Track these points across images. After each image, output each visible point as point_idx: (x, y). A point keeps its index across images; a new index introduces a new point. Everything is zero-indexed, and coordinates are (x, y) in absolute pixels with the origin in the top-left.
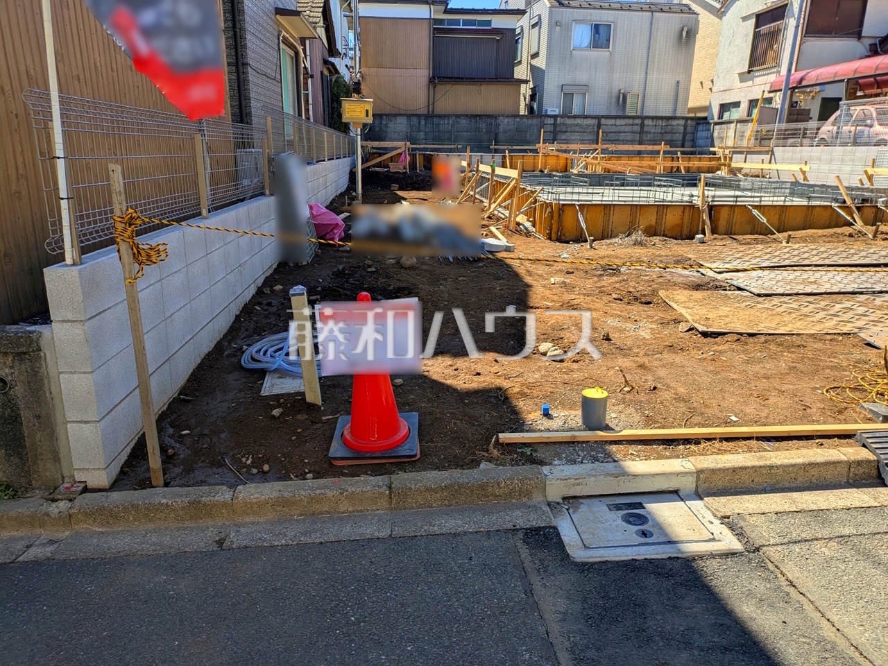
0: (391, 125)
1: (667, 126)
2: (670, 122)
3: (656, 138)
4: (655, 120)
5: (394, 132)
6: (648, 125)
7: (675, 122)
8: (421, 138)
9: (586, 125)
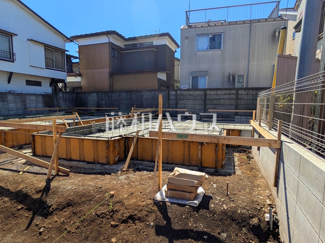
0: (89, 97)
3: (249, 103)
6: (242, 94)
8: (103, 103)
9: (197, 95)
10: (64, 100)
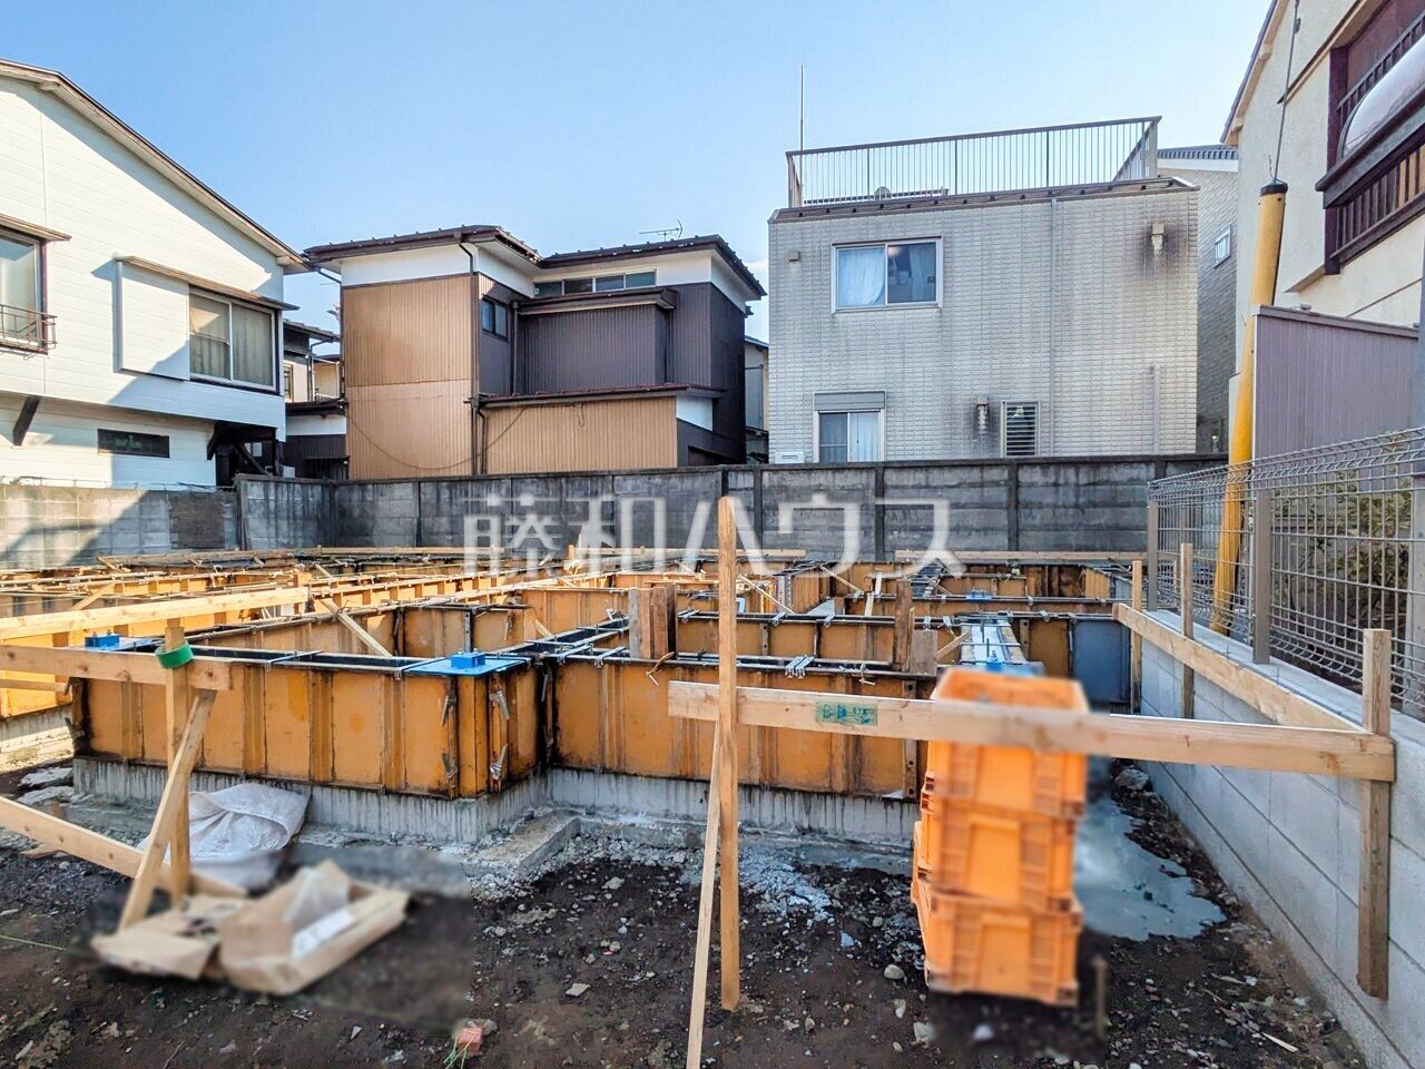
0: (382, 503)
1: (1095, 484)
2: (1103, 473)
3: (1063, 521)
4: (1052, 469)
5: (391, 519)
6: (1032, 485)
7: (1120, 474)
9: (843, 488)
10: (267, 514)
